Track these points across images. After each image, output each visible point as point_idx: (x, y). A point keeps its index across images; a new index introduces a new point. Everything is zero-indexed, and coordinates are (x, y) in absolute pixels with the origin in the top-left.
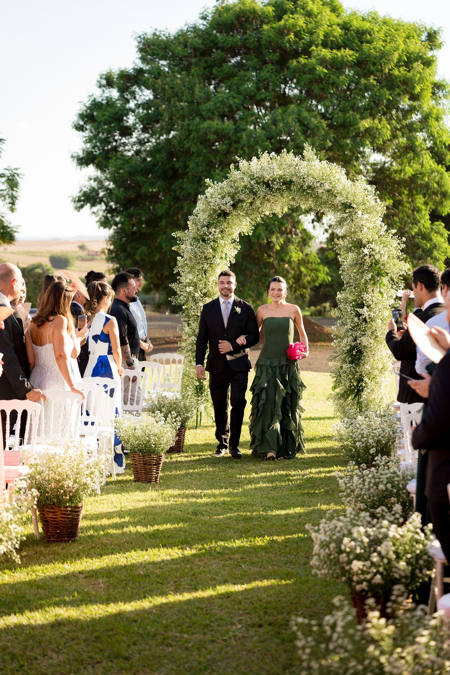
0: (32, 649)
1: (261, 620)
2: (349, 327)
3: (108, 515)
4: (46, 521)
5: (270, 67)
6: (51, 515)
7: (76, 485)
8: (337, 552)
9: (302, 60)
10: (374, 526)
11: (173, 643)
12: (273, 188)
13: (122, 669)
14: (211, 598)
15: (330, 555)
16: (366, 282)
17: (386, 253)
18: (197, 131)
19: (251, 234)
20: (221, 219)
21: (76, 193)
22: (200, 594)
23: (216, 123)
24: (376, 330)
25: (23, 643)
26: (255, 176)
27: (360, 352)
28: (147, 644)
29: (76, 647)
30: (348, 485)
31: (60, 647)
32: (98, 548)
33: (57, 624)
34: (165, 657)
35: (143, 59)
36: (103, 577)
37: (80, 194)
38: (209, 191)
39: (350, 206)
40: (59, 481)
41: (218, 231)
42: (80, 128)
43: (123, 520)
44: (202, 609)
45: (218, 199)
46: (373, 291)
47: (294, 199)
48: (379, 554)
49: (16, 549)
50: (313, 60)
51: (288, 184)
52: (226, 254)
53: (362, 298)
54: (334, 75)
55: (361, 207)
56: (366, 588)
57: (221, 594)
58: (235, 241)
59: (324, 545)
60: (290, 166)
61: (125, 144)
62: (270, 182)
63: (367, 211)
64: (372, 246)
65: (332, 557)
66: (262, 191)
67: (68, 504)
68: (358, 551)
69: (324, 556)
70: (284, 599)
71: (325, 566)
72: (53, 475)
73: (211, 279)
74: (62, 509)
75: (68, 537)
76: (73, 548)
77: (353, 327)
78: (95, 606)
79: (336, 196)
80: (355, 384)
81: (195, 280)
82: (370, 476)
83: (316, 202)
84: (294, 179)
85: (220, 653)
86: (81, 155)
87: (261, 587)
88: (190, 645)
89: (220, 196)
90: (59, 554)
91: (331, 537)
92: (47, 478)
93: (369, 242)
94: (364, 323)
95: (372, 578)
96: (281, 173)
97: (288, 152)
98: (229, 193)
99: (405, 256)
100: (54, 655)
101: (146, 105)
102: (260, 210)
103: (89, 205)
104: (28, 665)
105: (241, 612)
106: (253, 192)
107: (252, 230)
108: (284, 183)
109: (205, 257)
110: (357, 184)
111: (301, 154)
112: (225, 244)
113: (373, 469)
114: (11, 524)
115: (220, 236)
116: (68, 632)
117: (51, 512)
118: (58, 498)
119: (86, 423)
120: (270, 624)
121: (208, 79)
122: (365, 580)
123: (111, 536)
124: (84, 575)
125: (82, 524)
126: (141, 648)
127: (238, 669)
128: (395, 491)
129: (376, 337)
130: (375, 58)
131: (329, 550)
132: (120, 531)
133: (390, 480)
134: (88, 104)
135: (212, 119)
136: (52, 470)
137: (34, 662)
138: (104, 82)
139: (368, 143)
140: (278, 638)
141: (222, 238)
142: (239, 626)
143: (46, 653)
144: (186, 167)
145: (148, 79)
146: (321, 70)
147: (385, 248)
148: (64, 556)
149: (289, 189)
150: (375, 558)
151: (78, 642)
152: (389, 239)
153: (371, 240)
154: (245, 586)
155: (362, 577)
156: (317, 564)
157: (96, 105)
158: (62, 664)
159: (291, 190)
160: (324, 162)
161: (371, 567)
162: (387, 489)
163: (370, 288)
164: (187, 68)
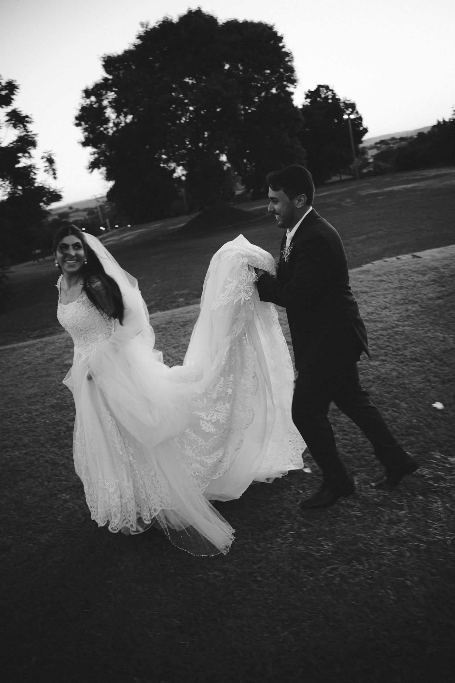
37: (89, 164)
42: (78, 125)
61: (107, 129)
86: (83, 140)
103: (96, 169)
138: (84, 95)
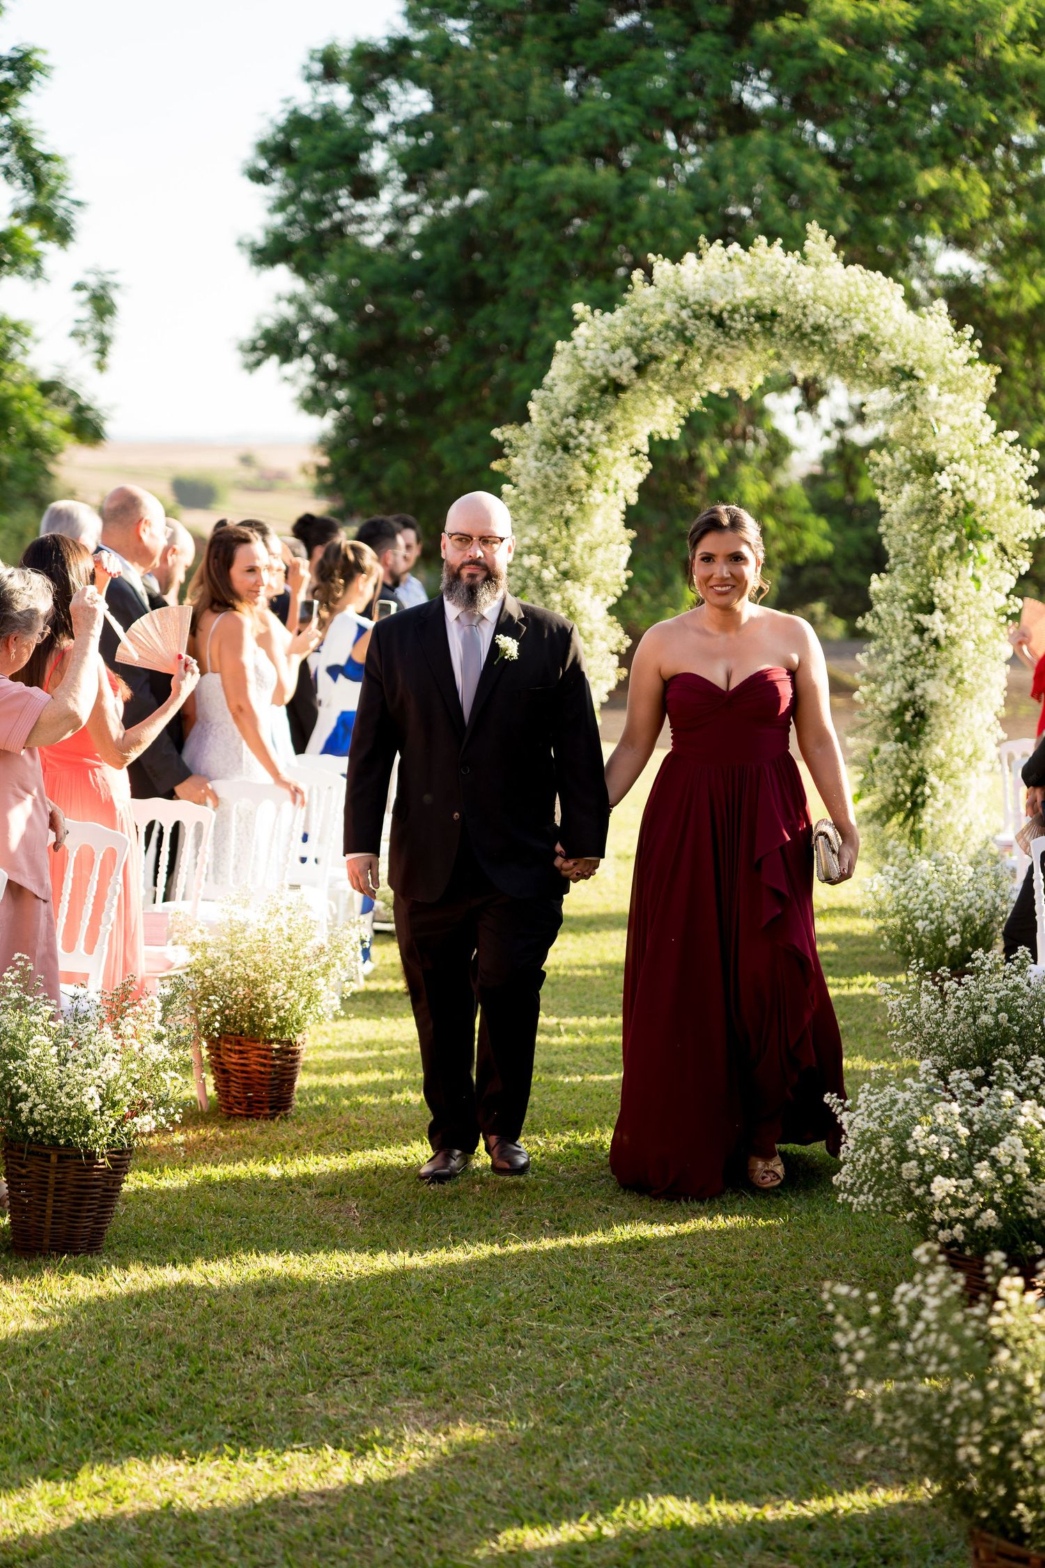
0: (220, 1336)
1: (717, 1301)
2: (899, 658)
3: (356, 1067)
4: (224, 1071)
5: (709, 39)
6: (235, 1058)
7: (291, 993)
8: (894, 1157)
9: (786, 24)
10: (981, 1101)
11: (523, 1341)
12: (731, 328)
13: (417, 1389)
14: (599, 1249)
15: (880, 1163)
16: (942, 554)
17: (993, 487)
18: (533, 190)
19: (676, 436)
20: (609, 399)
21: (248, 332)
22: (575, 1241)
23: (576, 173)
24: (960, 666)
25: (198, 1326)
26: (691, 300)
27: (921, 716)
28: (469, 1340)
29: (313, 1340)
30: (908, 1013)
31: (279, 1338)
32: (340, 1134)
33: (268, 1290)
34: (509, 1369)
35: (413, 17)
36: (355, 1196)
37: (258, 334)
38: (581, 332)
39: (910, 375)
40: (254, 984)
41: (600, 427)
42: (259, 177)
43: (388, 1076)
44: (584, 1273)
45: (601, 353)
46: (957, 574)
47: (778, 356)
48: (994, 1162)
49: (173, 1123)
50: (812, 26)
51: (767, 319)
52: (617, 482)
53: (932, 591)
54: (860, 58)
55: (939, 376)
56: (961, 1238)
57: (624, 1243)
58: (638, 452)
59: (867, 1141)
60: (773, 277)
61: (361, 219)
62: (725, 315)
63: (949, 385)
64: (961, 468)
65: (884, 1166)
66: (705, 334)
67: (272, 1036)
68: (945, 1156)
69: (865, 1165)
70: (767, 1259)
71: (866, 1189)
72: (240, 970)
73: (580, 540)
74: (260, 1045)
75: (271, 1108)
76: (282, 1131)
77: (908, 659)
78: (348, 1257)
79: (878, 351)
80: (908, 790)
81: (544, 539)
82: (960, 993)
83: (832, 364)
84: (781, 309)
85: (631, 1367)
86: (261, 240)
87: (712, 1230)
88: (563, 1347)
89: (607, 346)
90: (254, 1144)
91: (882, 1123)
92: (228, 975)
93: (951, 460)
94: (932, 649)
95: (977, 1215)
96: (750, 293)
97: (769, 245)
98: (628, 341)
99: (1035, 494)
100: (267, 1354)
101: (415, 126)
102: (699, 381)
103: (275, 359)
104: (213, 1371)
105: (670, 1283)
106: (684, 337)
107: (680, 426)
108: (760, 318)
109: (569, 488)
110: (930, 321)
111: (801, 247)
112: (615, 460)
113: (967, 979)
114: (165, 1071)
115: (604, 438)
116: (294, 1307)
117: (235, 1052)
118: (251, 1020)
119: (303, 860)
120: (736, 1310)
121: (560, 66)
122: (957, 1220)
123: (368, 1108)
124: (314, 1191)
125: (303, 1080)
126: (456, 1345)
127: (673, 1400)
128: (1017, 1029)
129: (961, 681)
130: (961, 21)
131: (878, 1151)
132: (386, 1100)
133: (1005, 1005)
134: (281, 119)
135: (566, 162)
136: (239, 958)
137: (226, 1365)
138: (318, 68)
139: (934, 224)
140: (757, 1340)
141: (610, 443)
142: (671, 1312)
143: (249, 1347)
144: (504, 275)
145: (420, 63)
146: (831, 48)
147: (991, 475)
148: (266, 1148)
149: (769, 333)
150: (983, 1172)
151: (317, 1328)
152: (1000, 452)
153: (957, 455)
154: (673, 1229)
155: (954, 1213)
156: (850, 1181)
157: (298, 124)
158: (287, 1373)
159: (773, 335)
160: (856, 269)
161: (973, 1191)
162: (998, 1024)
163: (950, 565)
164: (514, 40)
